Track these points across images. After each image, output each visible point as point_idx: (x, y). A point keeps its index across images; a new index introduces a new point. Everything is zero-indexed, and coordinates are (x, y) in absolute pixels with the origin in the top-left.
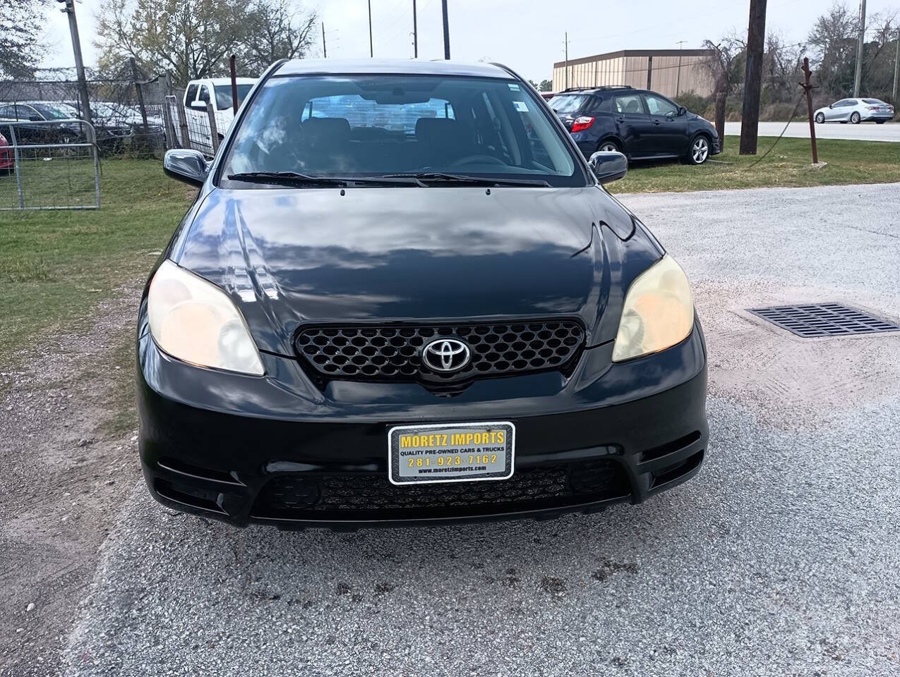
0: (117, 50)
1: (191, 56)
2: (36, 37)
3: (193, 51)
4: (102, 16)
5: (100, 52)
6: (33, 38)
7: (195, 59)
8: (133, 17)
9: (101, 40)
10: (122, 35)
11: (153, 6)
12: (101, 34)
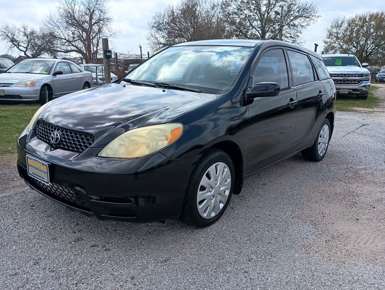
0: (334, 44)
1: (366, 46)
2: (297, 40)
3: (368, 44)
4: (331, 30)
5: (326, 45)
6: (295, 40)
7: (368, 47)
8: (344, 30)
9: (328, 40)
10: (338, 38)
11: (354, 25)
12: (329, 38)
